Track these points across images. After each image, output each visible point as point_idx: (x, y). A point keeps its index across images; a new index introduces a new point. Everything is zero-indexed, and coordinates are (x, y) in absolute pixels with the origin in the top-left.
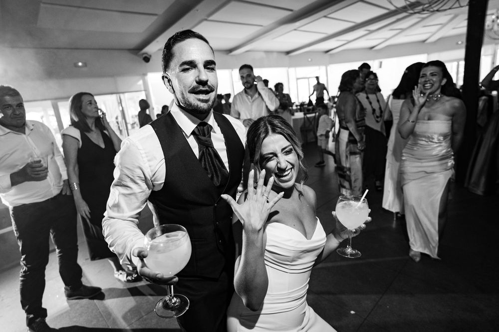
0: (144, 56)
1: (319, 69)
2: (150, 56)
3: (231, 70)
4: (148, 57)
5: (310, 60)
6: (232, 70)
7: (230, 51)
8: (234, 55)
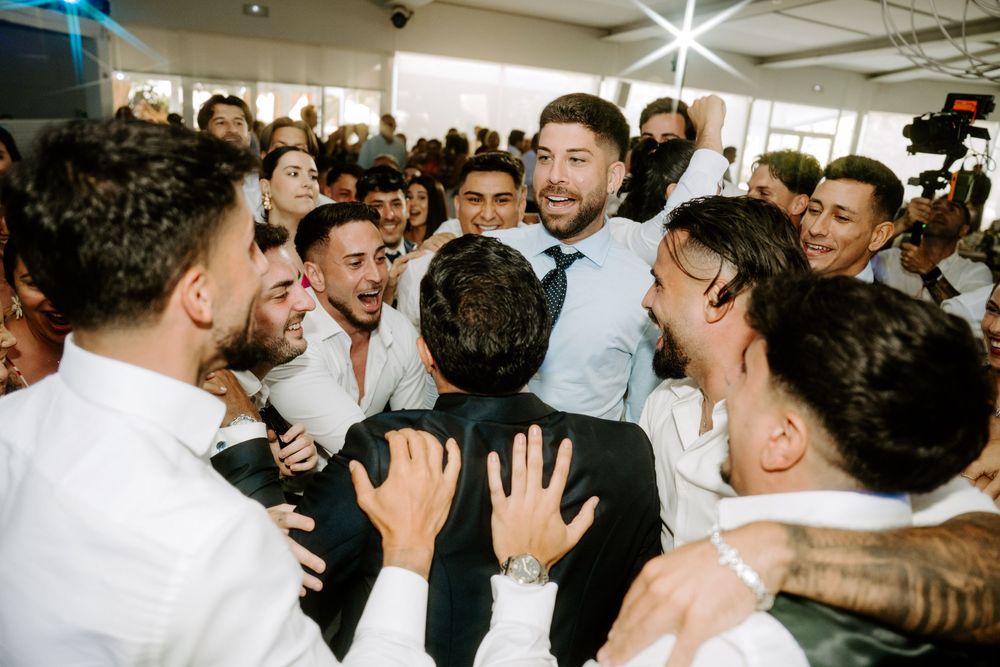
0: (396, 11)
1: (839, 116)
2: (411, 13)
3: (598, 78)
4: (406, 14)
5: (817, 88)
6: (603, 79)
7: (609, 31)
8: (618, 44)
